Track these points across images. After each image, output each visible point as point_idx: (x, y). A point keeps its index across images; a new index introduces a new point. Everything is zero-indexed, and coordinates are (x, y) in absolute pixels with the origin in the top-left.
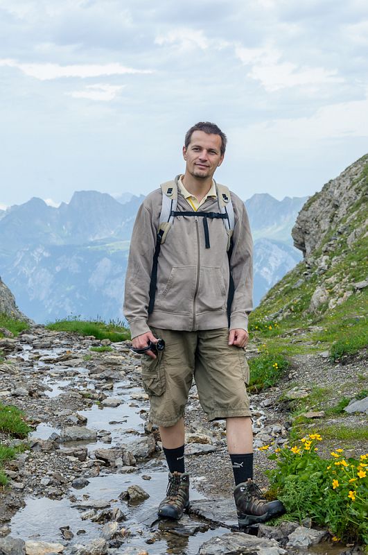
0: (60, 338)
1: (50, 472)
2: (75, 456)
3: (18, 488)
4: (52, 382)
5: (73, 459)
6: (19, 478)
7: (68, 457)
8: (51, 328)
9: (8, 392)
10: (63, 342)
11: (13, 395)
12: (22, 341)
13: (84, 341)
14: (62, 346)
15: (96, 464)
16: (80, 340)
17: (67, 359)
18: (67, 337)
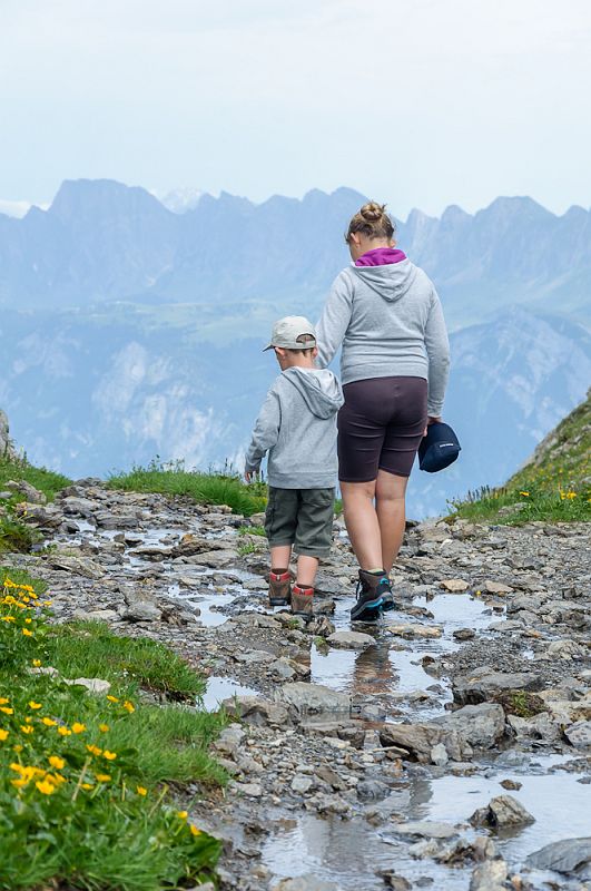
0: (152, 508)
1: (302, 767)
2: (341, 737)
3: (249, 796)
4: (192, 596)
5: (341, 744)
6: (242, 776)
7: (326, 739)
8: (125, 486)
9: (111, 613)
10: (164, 516)
11: (124, 619)
12: (68, 513)
13: (210, 517)
14: (165, 525)
15: (392, 755)
16: (200, 513)
17: (198, 550)
18: (168, 506)
